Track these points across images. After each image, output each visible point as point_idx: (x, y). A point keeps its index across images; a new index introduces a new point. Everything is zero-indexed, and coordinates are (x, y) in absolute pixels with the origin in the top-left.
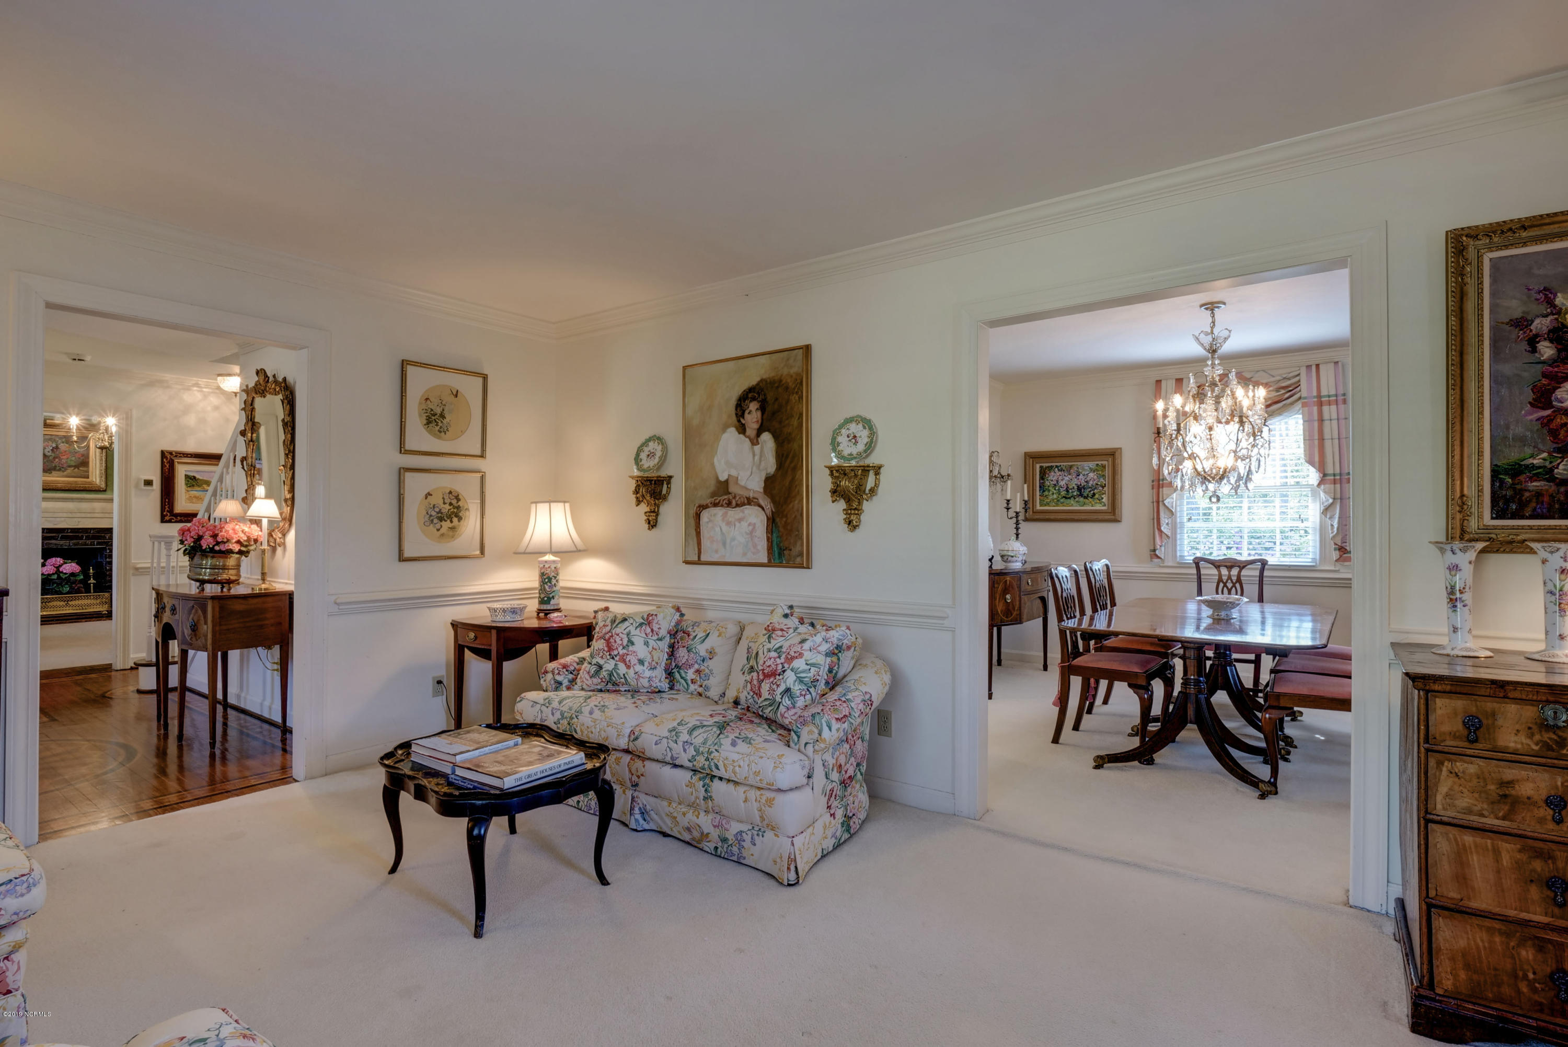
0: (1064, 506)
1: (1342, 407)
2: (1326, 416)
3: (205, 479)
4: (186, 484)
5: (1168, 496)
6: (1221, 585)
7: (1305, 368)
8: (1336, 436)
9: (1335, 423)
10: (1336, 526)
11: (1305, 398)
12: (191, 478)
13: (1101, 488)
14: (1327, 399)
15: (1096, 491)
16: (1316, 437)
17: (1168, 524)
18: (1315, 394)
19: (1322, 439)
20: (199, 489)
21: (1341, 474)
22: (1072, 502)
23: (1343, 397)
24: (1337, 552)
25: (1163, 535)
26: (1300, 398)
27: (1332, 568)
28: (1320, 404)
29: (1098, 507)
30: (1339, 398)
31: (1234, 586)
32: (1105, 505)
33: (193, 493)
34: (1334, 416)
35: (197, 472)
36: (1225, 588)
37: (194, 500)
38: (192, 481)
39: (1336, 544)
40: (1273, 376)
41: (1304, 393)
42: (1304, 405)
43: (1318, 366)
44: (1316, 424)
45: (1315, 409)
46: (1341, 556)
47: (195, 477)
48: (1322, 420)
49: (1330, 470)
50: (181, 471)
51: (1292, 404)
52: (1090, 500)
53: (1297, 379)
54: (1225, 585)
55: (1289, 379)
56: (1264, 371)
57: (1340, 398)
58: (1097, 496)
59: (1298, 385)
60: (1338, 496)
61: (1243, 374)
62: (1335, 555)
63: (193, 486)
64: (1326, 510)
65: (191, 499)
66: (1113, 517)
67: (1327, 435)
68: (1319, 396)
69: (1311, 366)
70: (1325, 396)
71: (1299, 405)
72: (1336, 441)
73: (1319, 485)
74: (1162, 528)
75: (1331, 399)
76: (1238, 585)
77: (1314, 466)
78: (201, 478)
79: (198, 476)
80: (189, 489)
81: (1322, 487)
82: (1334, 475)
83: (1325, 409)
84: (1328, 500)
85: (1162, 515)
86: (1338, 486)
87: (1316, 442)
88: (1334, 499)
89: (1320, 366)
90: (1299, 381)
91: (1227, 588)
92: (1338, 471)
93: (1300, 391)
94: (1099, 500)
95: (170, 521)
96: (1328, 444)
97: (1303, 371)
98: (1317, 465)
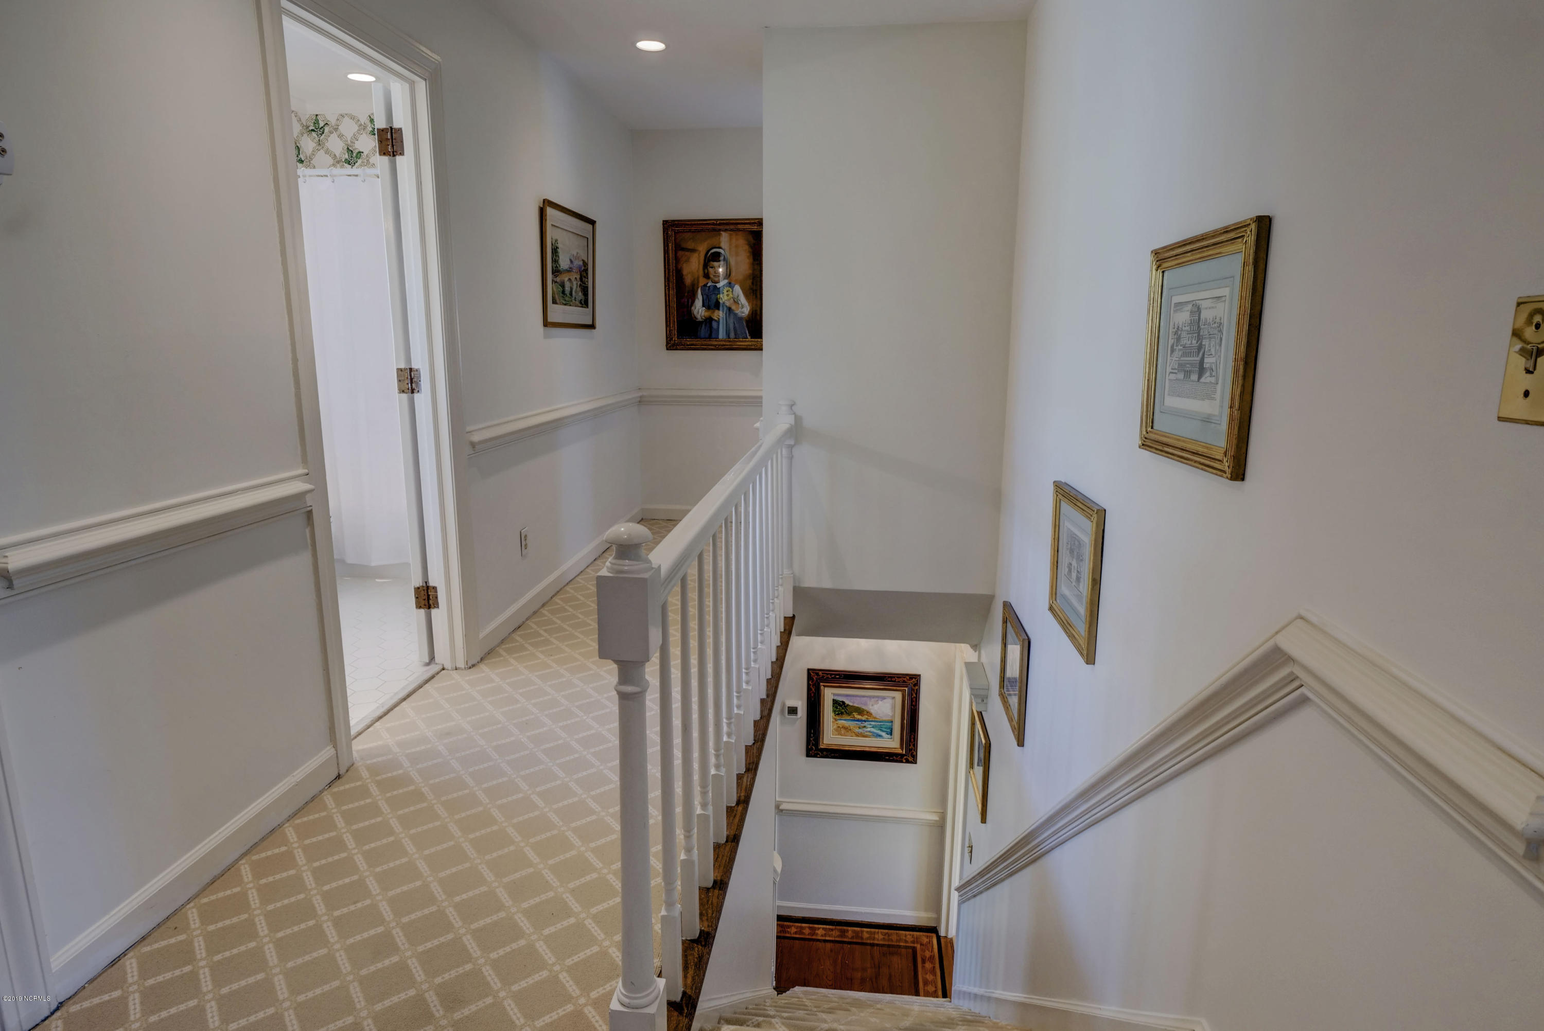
3: (856, 705)
4: (834, 711)
12: (839, 704)
20: (849, 718)
33: (842, 722)
35: (847, 696)
37: (843, 731)
38: (841, 708)
47: (843, 703)
50: (829, 694)
63: (842, 713)
65: (839, 730)
78: (851, 704)
79: (847, 702)
80: (837, 717)
95: (815, 756)
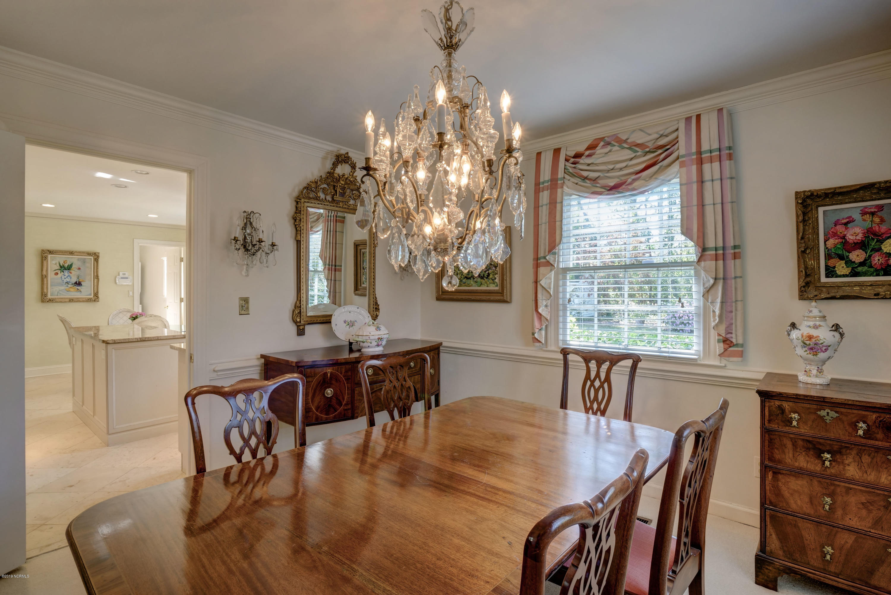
0: (466, 286)
1: (727, 163)
2: (707, 176)
5: (544, 275)
6: (589, 383)
7: (684, 121)
8: (719, 200)
9: (717, 184)
10: (717, 312)
11: (683, 156)
13: (494, 268)
14: (709, 154)
15: (490, 271)
16: (695, 201)
17: (546, 306)
18: (694, 150)
19: (702, 205)
21: (724, 248)
22: (472, 282)
23: (727, 152)
24: (722, 344)
25: (543, 318)
26: (678, 158)
27: (717, 363)
28: (700, 162)
29: (492, 287)
30: (722, 153)
31: (601, 386)
32: (497, 286)
34: (717, 175)
36: (592, 388)
39: (719, 335)
40: (650, 135)
41: (682, 151)
42: (682, 165)
43: (698, 117)
44: (695, 186)
45: (694, 168)
46: (726, 350)
48: (702, 182)
49: (711, 243)
51: (669, 165)
52: (486, 280)
53: (674, 136)
54: (592, 385)
55: (667, 136)
56: (641, 130)
57: (725, 152)
58: (491, 276)
59: (675, 141)
60: (721, 275)
61: (619, 136)
62: (719, 348)
64: (707, 292)
66: (502, 298)
67: (708, 199)
68: (699, 152)
69: (691, 117)
70: (706, 152)
71: (676, 167)
72: (719, 207)
73: (699, 261)
74: (540, 310)
75: (713, 154)
76: (606, 385)
77: (691, 240)
81: (703, 263)
82: (716, 249)
83: (706, 167)
84: (709, 281)
85: (540, 296)
86: (720, 263)
87: (695, 209)
88: (716, 279)
89: (702, 117)
90: (677, 137)
91: (594, 387)
92: (720, 244)
93: (678, 149)
94: (493, 280)
96: (709, 210)
97: (682, 125)
98: (695, 237)
